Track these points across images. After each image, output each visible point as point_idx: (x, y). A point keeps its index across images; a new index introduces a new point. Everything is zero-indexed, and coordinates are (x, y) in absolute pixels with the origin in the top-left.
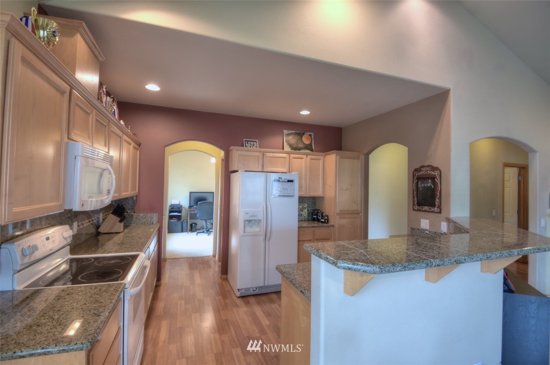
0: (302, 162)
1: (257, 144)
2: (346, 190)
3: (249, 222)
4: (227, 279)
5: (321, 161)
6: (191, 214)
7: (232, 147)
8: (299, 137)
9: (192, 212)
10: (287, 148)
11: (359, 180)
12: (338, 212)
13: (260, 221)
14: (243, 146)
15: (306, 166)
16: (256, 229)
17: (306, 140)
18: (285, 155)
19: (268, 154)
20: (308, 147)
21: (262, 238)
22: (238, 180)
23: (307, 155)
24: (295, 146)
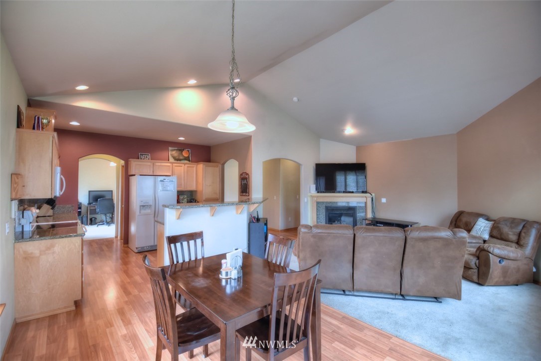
0: (182, 168)
1: (149, 157)
2: (210, 186)
3: (143, 207)
4: (128, 247)
5: (195, 168)
6: (90, 210)
7: (130, 160)
8: (180, 152)
9: (92, 208)
10: (172, 160)
11: (218, 180)
12: (204, 199)
13: (151, 205)
14: (139, 159)
15: (184, 172)
16: (148, 211)
17: (185, 154)
18: (169, 164)
19: (157, 164)
20: (187, 159)
21: (153, 216)
22: (135, 182)
23: (185, 164)
24: (177, 158)
